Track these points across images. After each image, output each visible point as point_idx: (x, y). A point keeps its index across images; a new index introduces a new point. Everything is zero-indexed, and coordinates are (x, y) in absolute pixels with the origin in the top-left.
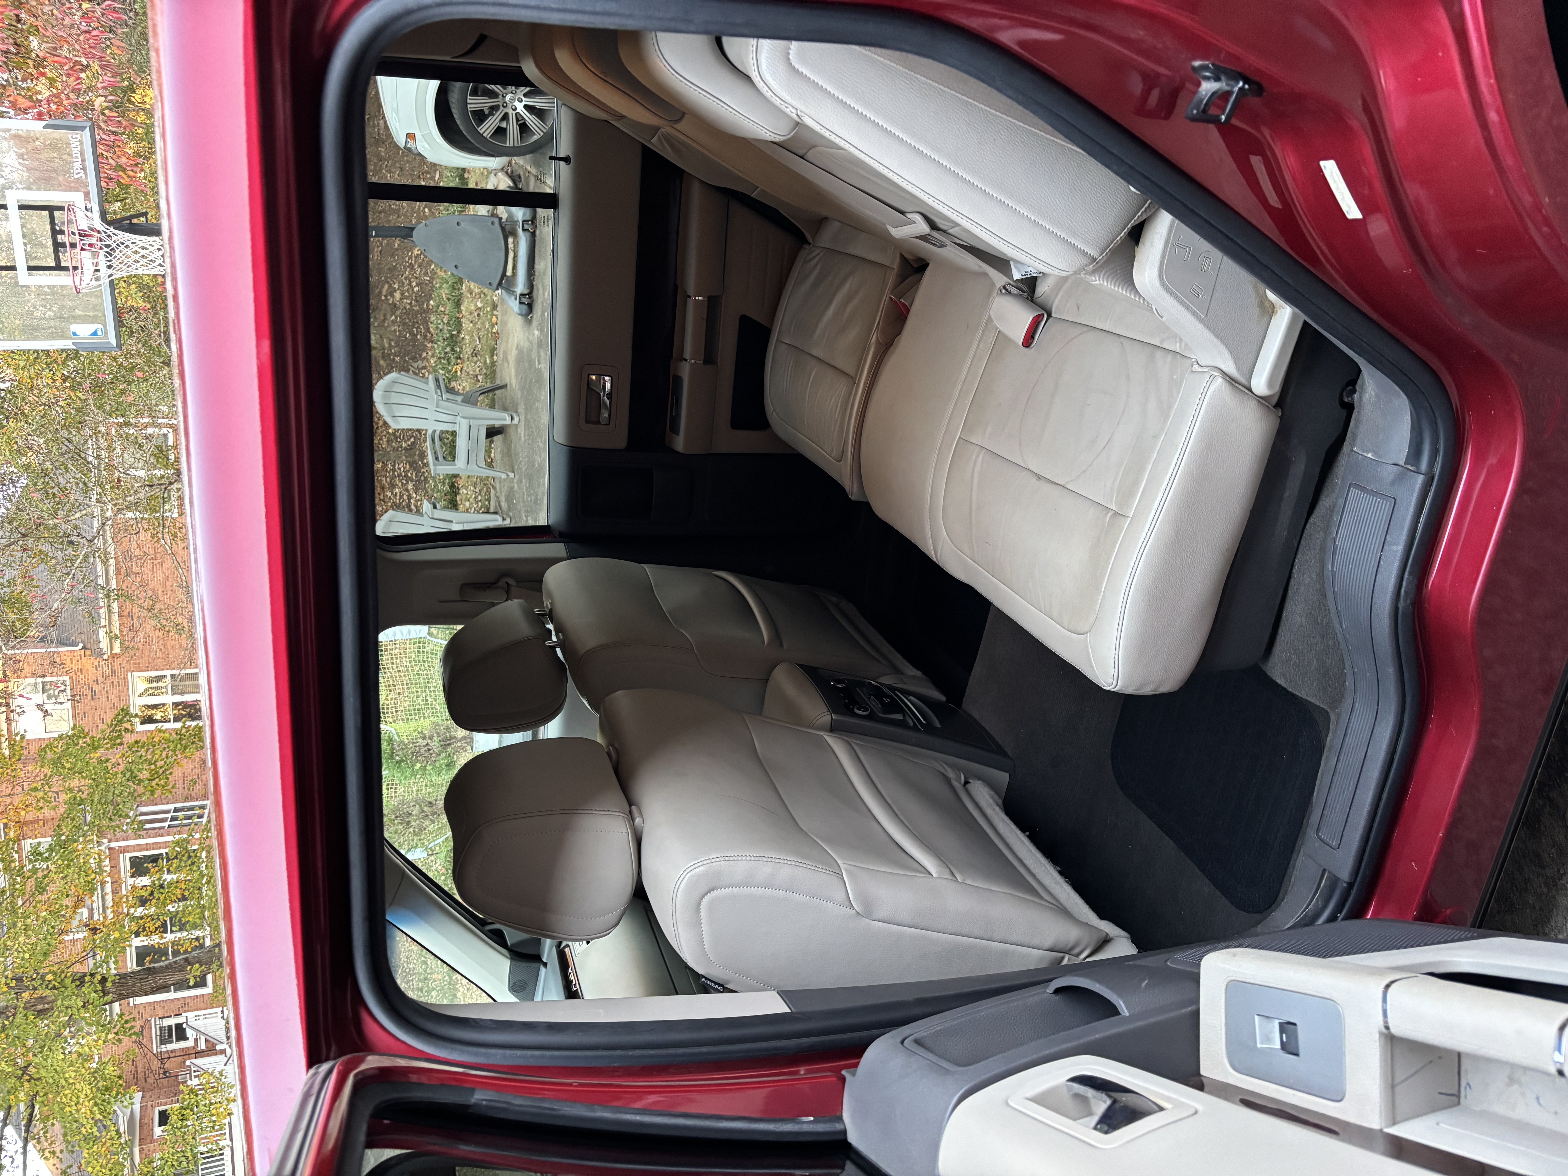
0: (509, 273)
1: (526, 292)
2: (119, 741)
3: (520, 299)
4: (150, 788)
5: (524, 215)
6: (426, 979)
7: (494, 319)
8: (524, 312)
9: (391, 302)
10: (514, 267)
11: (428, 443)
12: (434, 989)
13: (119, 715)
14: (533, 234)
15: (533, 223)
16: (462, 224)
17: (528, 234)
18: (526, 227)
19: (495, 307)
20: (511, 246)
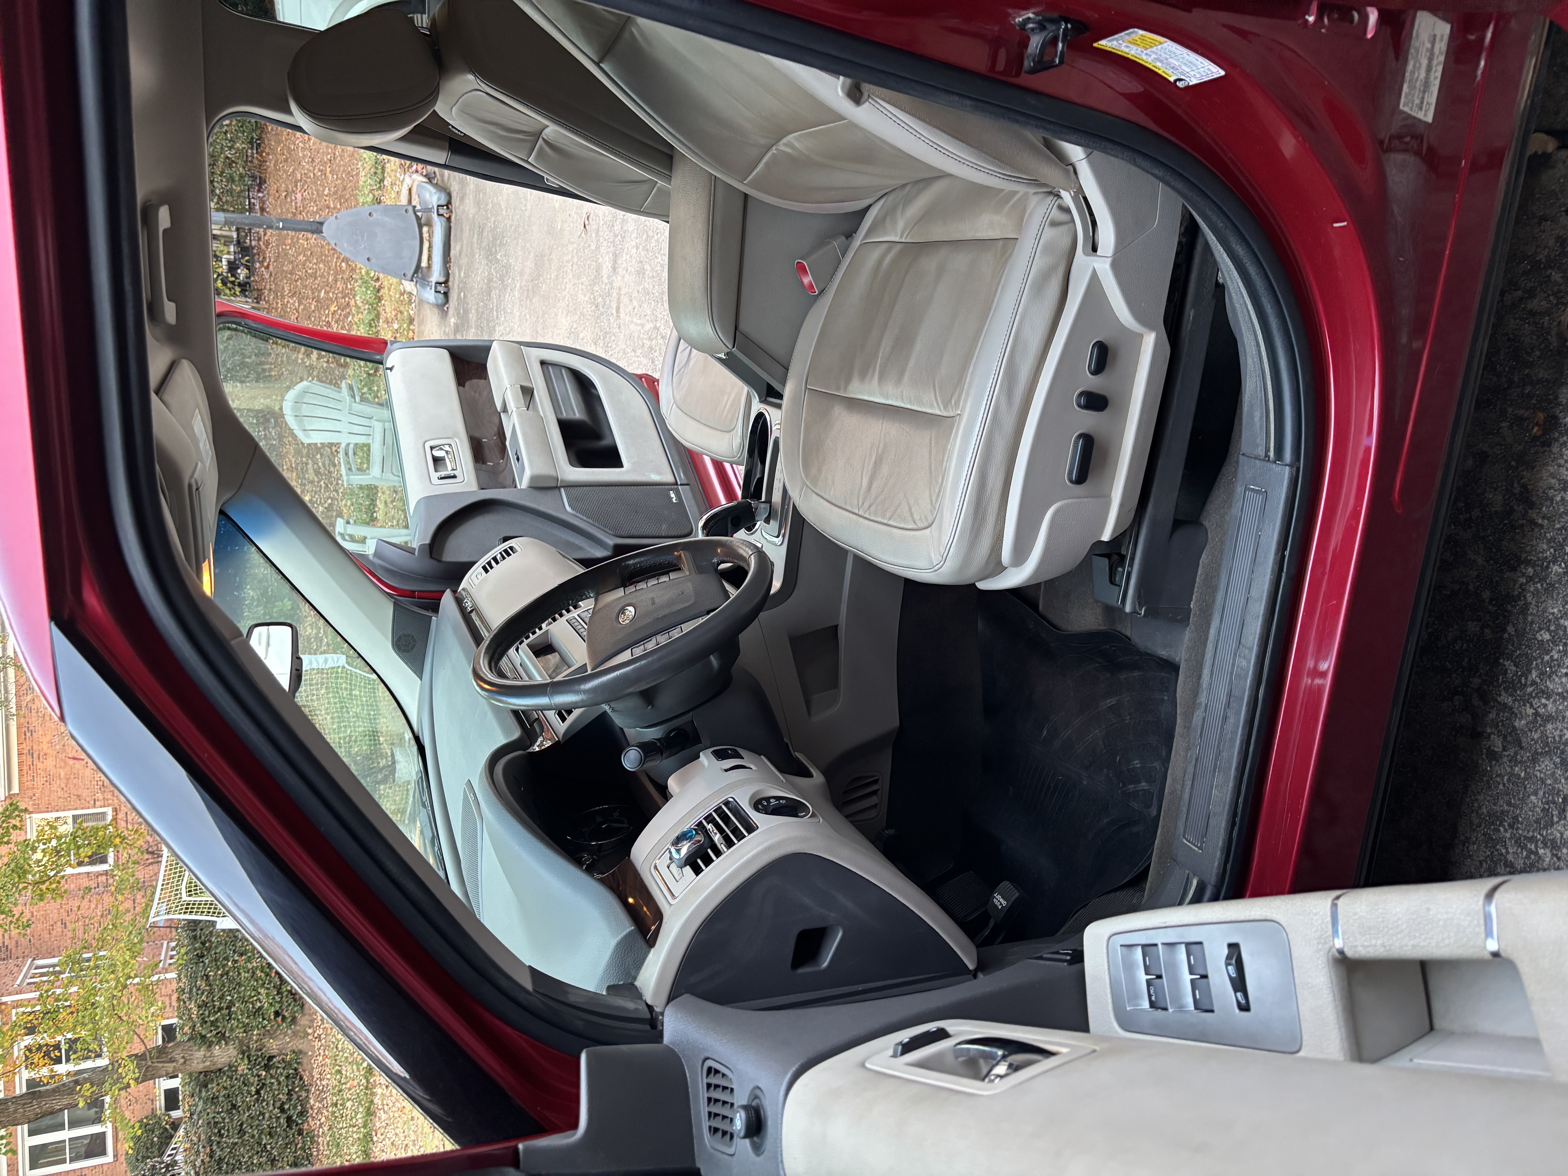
0: (424, 264)
1: (442, 279)
2: (5, 839)
3: (436, 287)
4: (39, 892)
5: (439, 199)
6: (340, 1091)
7: (411, 334)
8: (440, 301)
9: (307, 364)
10: (430, 258)
11: (341, 455)
12: (349, 1100)
13: (7, 810)
14: (449, 219)
15: (448, 208)
16: (375, 215)
17: (443, 219)
18: (441, 211)
19: (411, 321)
20: (426, 236)
